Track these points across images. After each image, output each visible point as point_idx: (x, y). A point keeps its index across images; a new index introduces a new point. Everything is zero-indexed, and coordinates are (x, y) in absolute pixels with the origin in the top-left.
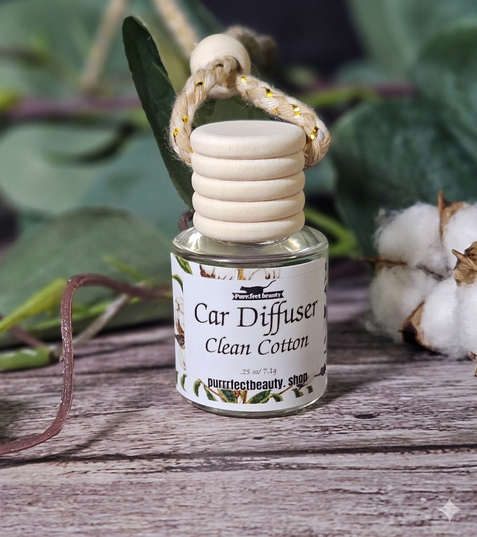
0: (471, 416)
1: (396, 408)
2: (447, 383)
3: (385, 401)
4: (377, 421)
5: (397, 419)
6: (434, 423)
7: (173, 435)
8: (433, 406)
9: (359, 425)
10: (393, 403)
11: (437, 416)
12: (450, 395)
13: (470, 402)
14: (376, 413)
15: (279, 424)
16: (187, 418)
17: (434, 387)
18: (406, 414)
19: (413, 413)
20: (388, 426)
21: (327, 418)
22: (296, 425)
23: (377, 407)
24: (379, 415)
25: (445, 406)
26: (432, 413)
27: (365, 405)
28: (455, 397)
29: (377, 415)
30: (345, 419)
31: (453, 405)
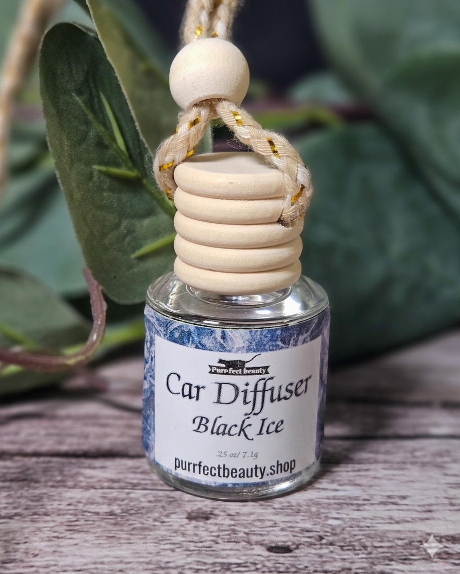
0: (412, 555)
1: (321, 538)
2: (389, 501)
3: (308, 525)
4: (292, 559)
5: (321, 556)
6: (365, 565)
7: (32, 566)
8: (368, 536)
9: (269, 564)
10: (318, 528)
11: (370, 553)
12: (392, 520)
13: (415, 531)
14: (294, 544)
15: (169, 557)
16: (55, 539)
17: (372, 504)
18: (331, 548)
19: (342, 547)
20: (306, 567)
21: (231, 550)
22: (189, 560)
23: (298, 534)
24: (297, 548)
25: (382, 537)
26: (365, 547)
27: (282, 530)
28: (398, 523)
29: (295, 549)
30: (254, 552)
31: (391, 536)
